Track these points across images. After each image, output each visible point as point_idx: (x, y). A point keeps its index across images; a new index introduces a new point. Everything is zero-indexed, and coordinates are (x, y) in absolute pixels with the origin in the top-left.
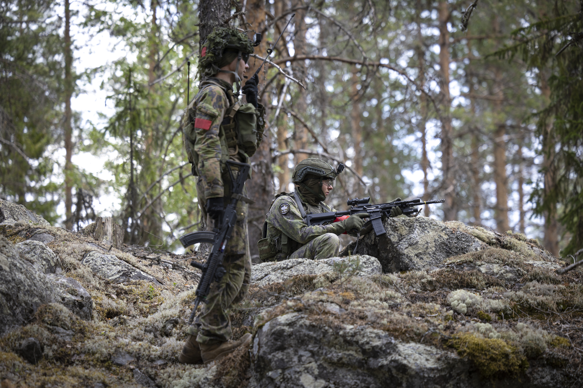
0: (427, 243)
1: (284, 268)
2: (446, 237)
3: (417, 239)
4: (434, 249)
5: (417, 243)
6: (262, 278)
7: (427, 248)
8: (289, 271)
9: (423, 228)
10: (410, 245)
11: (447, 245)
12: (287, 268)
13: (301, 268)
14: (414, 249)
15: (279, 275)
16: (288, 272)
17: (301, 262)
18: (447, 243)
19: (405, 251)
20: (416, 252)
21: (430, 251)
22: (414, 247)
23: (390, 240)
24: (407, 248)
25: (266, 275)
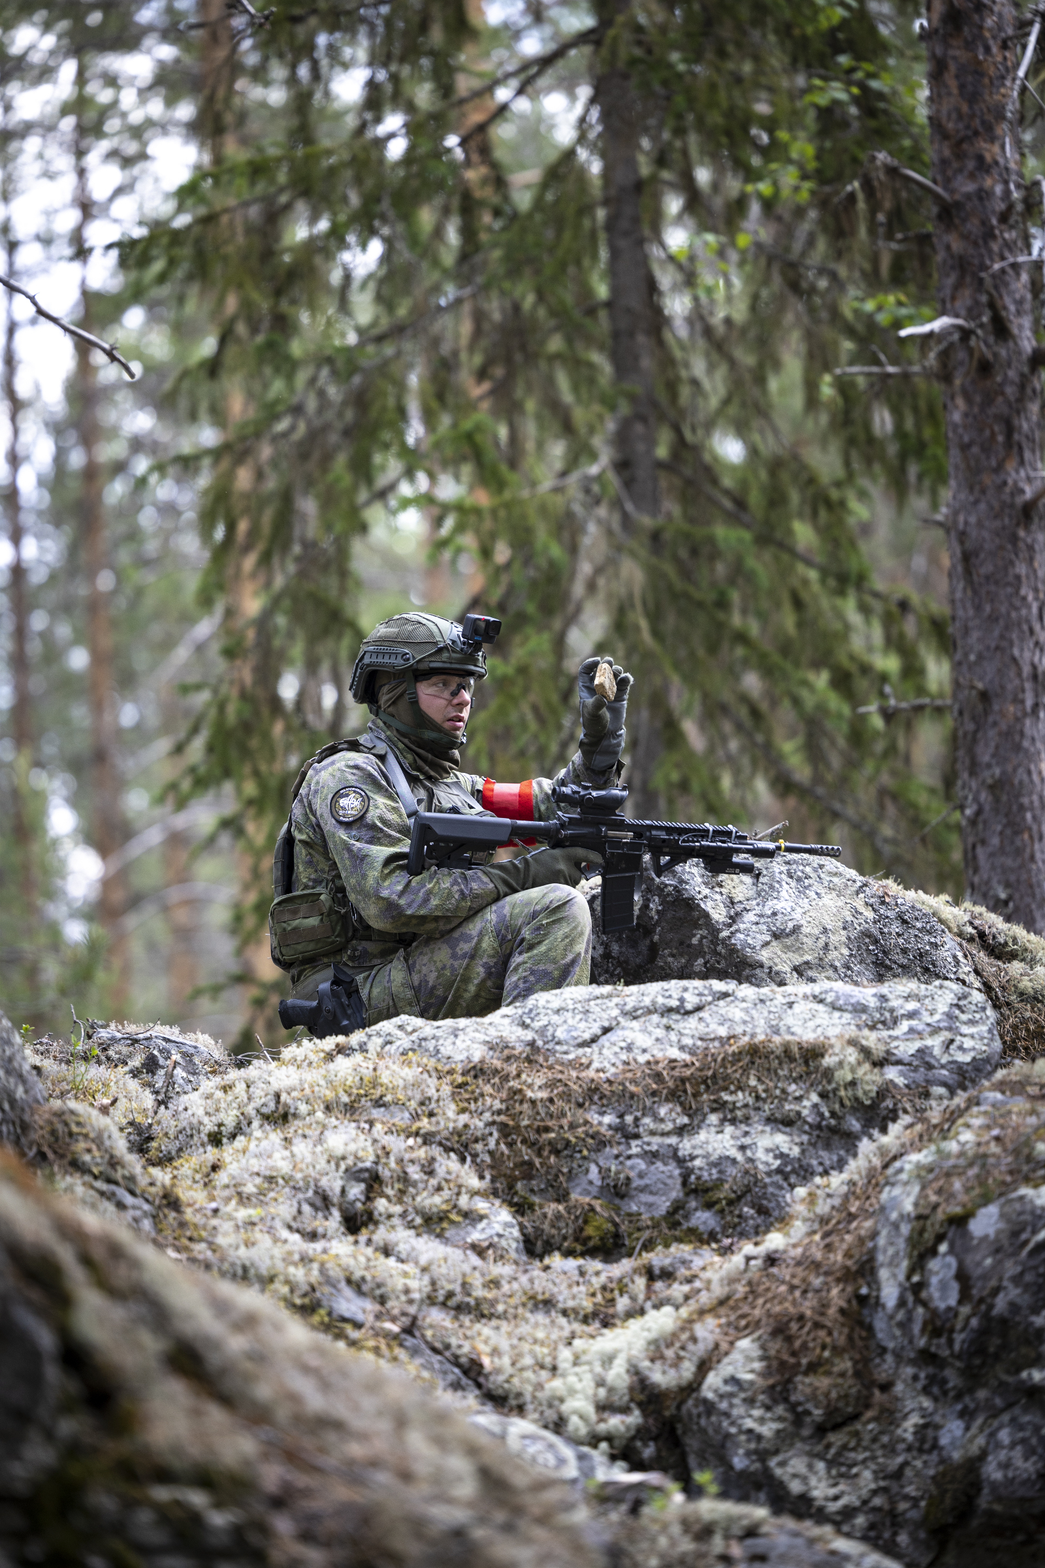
0: (825, 931)
1: (670, 1010)
2: (870, 915)
3: (797, 915)
4: (846, 952)
5: (796, 929)
6: (594, 1040)
7: (826, 947)
8: (692, 1021)
9: (799, 880)
10: (776, 936)
11: (876, 942)
12: (683, 1011)
13: (735, 1012)
14: (787, 948)
15: (660, 1033)
16: (691, 1025)
17: (725, 995)
18: (876, 932)
19: (764, 956)
20: (798, 960)
21: (833, 955)
22: (789, 941)
23: (707, 915)
24: (767, 944)
25: (606, 1030)
